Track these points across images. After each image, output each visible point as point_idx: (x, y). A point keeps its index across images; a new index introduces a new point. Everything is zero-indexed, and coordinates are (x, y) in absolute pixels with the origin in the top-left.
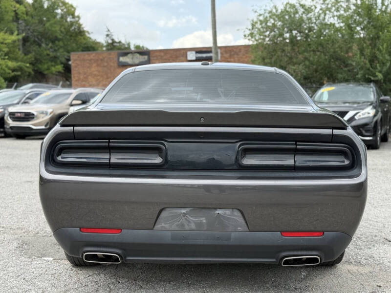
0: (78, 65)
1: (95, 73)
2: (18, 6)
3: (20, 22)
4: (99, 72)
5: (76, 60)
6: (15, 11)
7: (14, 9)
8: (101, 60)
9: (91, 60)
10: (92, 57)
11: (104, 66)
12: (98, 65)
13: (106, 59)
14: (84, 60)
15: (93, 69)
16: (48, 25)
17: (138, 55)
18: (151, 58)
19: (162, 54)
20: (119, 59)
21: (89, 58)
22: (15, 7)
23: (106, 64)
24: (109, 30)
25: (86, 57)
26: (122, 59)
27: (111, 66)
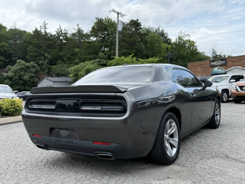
0: (192, 68)
1: (199, 71)
2: (168, 45)
3: (169, 52)
4: (201, 70)
5: (191, 66)
6: (167, 48)
7: (166, 47)
8: (202, 65)
9: (197, 65)
10: (198, 64)
11: (204, 68)
12: (201, 67)
13: (204, 64)
14: (194, 65)
15: (198, 69)
16: (181, 52)
17: (220, 61)
18: (227, 62)
19: (233, 59)
20: (210, 63)
21: (196, 64)
22: (167, 46)
23: (204, 66)
24: (214, 51)
25: (195, 64)
26: (212, 63)
27: (207, 67)
